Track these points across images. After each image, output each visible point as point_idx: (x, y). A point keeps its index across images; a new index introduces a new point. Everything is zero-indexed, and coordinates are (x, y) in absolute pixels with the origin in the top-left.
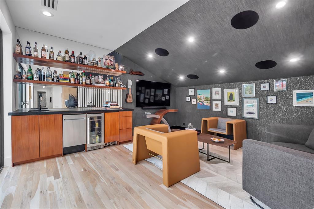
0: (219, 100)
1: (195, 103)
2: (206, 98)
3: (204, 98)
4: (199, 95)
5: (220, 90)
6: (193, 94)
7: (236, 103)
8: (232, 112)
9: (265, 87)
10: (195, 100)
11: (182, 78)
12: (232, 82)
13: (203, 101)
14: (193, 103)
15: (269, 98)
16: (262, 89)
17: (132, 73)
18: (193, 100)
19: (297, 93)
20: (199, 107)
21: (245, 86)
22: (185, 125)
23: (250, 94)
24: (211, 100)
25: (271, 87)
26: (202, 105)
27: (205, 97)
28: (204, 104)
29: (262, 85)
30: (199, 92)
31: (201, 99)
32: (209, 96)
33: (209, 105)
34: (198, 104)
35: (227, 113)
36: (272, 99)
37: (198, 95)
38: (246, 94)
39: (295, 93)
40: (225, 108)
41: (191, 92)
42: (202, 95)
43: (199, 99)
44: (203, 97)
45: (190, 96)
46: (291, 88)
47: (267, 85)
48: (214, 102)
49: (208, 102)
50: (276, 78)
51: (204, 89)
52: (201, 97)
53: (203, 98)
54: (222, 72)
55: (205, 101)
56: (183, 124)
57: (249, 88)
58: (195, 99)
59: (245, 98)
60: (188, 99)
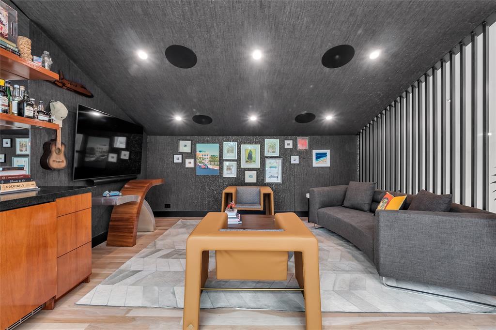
0: (233, 160)
1: (192, 165)
2: (213, 156)
3: (209, 157)
4: (200, 151)
5: (234, 145)
6: (188, 149)
7: (257, 165)
8: (251, 177)
9: (289, 144)
10: (192, 161)
11: (178, 118)
12: (252, 136)
13: (206, 162)
14: (188, 165)
15: (293, 157)
16: (286, 147)
17: (64, 85)
18: (187, 161)
19: (316, 153)
20: (199, 173)
21: (268, 142)
22: (170, 207)
23: (274, 152)
24: (221, 161)
25: (295, 144)
26: (204, 168)
27: (210, 155)
28: (209, 166)
29: (286, 142)
30: (199, 147)
31: (203, 160)
32: (217, 154)
33: (217, 168)
34: (197, 167)
35: (244, 179)
36: (295, 159)
37: (198, 152)
38: (268, 152)
39: (315, 152)
40: (241, 172)
41: (185, 146)
42: (205, 152)
43: (200, 158)
44: (207, 155)
45: (181, 153)
46: (312, 147)
47: (291, 142)
48: (226, 164)
49: (216, 163)
50: (299, 136)
51: (208, 142)
52: (203, 155)
53: (206, 157)
54: (253, 118)
55: (210, 161)
56: (165, 205)
57: (272, 145)
58: (192, 158)
59: (268, 157)
60: (178, 159)
